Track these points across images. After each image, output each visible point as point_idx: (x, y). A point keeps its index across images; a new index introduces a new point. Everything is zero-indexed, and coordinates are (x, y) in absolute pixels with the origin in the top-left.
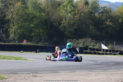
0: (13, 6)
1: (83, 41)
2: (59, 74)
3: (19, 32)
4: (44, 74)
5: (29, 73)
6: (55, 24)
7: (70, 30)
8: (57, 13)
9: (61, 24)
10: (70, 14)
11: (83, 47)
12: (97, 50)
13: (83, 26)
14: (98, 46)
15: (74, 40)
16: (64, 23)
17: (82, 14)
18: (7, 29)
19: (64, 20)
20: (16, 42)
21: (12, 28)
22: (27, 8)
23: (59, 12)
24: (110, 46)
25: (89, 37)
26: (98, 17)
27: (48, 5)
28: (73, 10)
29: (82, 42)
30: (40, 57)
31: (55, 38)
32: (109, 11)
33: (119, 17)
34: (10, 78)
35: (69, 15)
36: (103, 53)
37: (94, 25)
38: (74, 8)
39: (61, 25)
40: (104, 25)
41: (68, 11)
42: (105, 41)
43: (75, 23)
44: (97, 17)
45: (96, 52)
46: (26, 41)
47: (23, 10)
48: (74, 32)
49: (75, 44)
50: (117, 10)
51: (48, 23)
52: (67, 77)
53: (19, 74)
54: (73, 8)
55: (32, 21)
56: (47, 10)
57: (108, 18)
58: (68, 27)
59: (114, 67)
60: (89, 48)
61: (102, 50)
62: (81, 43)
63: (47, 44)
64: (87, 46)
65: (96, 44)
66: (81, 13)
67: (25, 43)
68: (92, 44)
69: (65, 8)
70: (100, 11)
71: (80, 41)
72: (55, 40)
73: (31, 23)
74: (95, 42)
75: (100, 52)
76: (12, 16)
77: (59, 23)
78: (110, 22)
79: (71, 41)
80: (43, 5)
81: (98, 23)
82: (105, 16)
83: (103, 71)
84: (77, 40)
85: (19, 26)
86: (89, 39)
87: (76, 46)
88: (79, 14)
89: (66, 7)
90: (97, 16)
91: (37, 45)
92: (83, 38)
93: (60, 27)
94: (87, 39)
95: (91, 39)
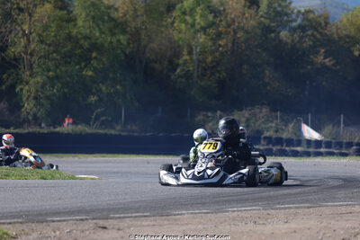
0: (30, 15)
1: (247, 115)
2: (176, 220)
3: (48, 93)
4: (127, 219)
5: (82, 220)
6: (157, 66)
7: (203, 84)
8: (162, 32)
9: (178, 65)
10: (203, 36)
12: (290, 142)
13: (244, 71)
14: (290, 130)
15: (219, 112)
16: (186, 61)
17: (240, 34)
18: (13, 87)
19: (185, 52)
20: (40, 125)
21: (27, 83)
22: (71, 20)
23: (171, 31)
24: (328, 129)
25: (263, 104)
26: (289, 41)
27: (135, 10)
28: (213, 24)
29: (243, 120)
30: (116, 170)
31: (160, 109)
32: (323, 24)
33: (353, 40)
34: (27, 234)
35: (202, 38)
36: (308, 150)
37: (276, 68)
38: (215, 17)
39: (175, 70)
40: (309, 67)
41: (198, 27)
42: (312, 115)
43: (218, 63)
44: (286, 43)
45: (287, 148)
46: (71, 121)
47: (60, 27)
48: (216, 91)
50: (345, 20)
51: (137, 64)
52: (200, 227)
53: (52, 224)
54: (211, 17)
55: (88, 60)
56: (133, 25)
57: (318, 43)
58: (198, 77)
59: (341, 194)
60: (265, 138)
61: (304, 143)
63: (134, 128)
64: (259, 132)
65: (286, 126)
66: (235, 33)
67: (67, 126)
68: (274, 125)
69: (188, 18)
70: (294, 24)
71: (237, 115)
72: (159, 114)
73: (85, 66)
74: (282, 119)
75: (299, 149)
76: (26, 47)
77: (171, 62)
78: (325, 58)
79: (208, 117)
80: (121, 11)
81: (289, 61)
82: (310, 40)
83: (308, 207)
85: (48, 77)
86: (264, 110)
88: (232, 33)
89: (191, 15)
90: (285, 39)
91: (106, 131)
92: (246, 106)
93: (173, 77)
94: (258, 110)
95: (268, 110)
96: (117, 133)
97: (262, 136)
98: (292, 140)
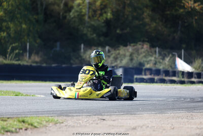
1: (131, 50)
2: (140, 116)
4: (113, 116)
5: (89, 116)
6: (56, 7)
7: (93, 23)
9: (72, 7)
11: (131, 66)
12: (167, 73)
13: (127, 13)
14: (167, 63)
16: (79, 5)
24: (198, 62)
25: (144, 41)
29: (128, 54)
31: (58, 44)
36: (183, 80)
37: (153, 10)
39: (70, 11)
40: (182, 10)
42: (184, 51)
45: (166, 78)
48: (104, 30)
49: (110, 60)
51: (39, 6)
58: (89, 17)
60: (146, 69)
62: (125, 55)
64: (141, 64)
65: (163, 59)
68: (153, 59)
71: (122, 50)
72: (58, 49)
74: (160, 54)
75: (174, 78)
77: (66, 5)
78: (195, 2)
84: (115, 50)
86: (145, 46)
87: (112, 63)
91: (19, 62)
92: (130, 43)
93: (68, 17)
94: (140, 46)
95: (148, 46)
96: (29, 64)
97: (144, 68)
98: (168, 71)
